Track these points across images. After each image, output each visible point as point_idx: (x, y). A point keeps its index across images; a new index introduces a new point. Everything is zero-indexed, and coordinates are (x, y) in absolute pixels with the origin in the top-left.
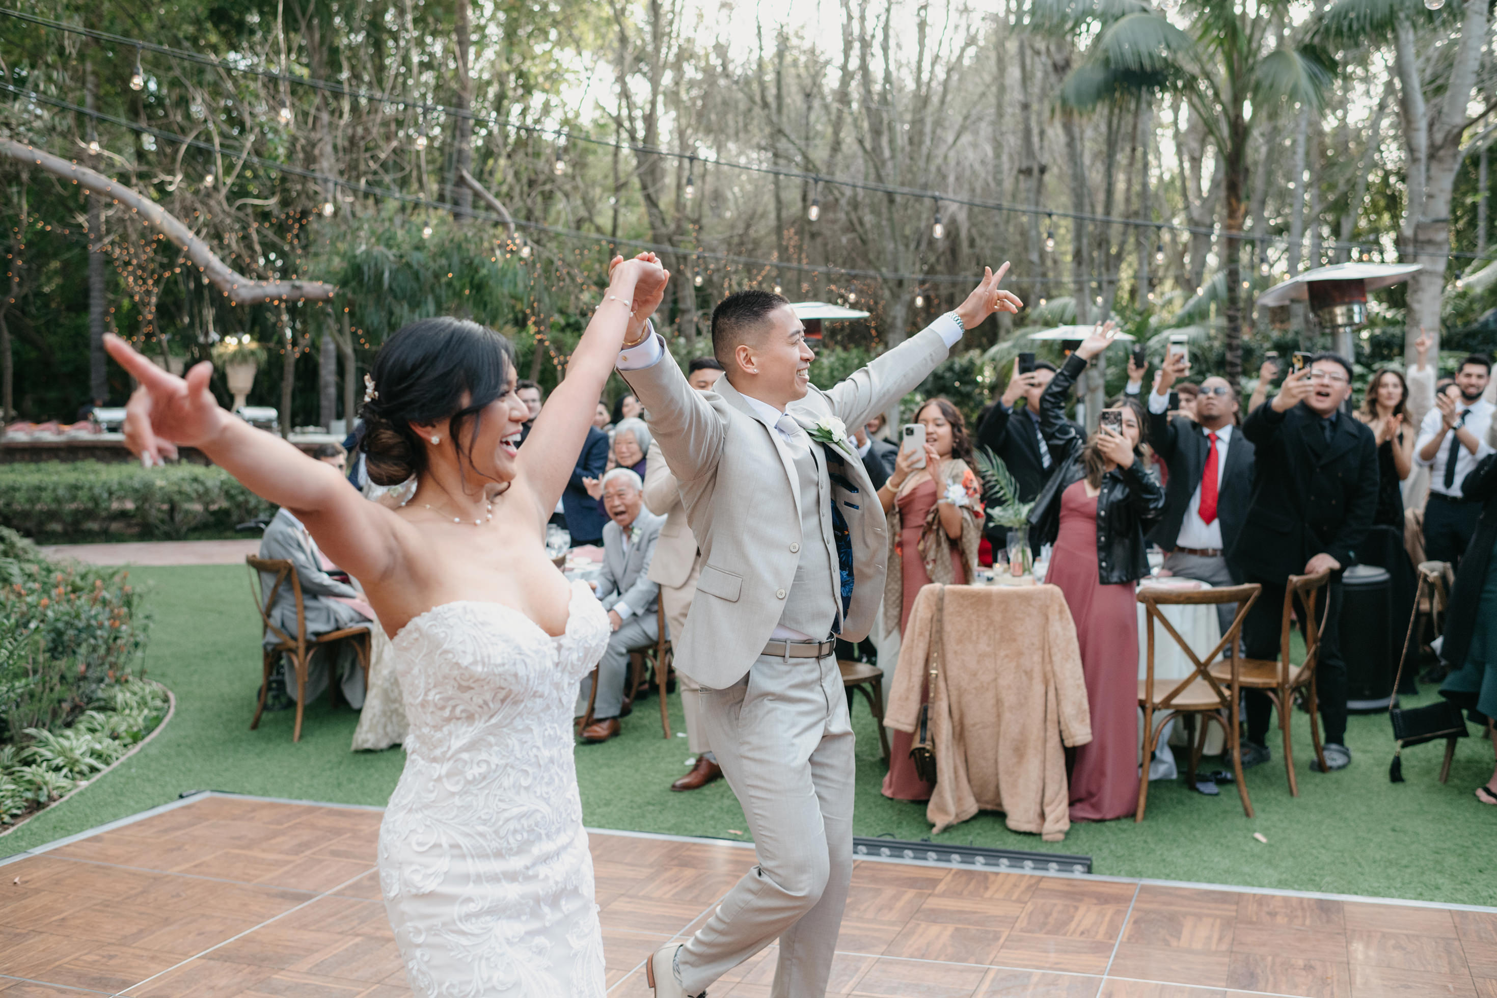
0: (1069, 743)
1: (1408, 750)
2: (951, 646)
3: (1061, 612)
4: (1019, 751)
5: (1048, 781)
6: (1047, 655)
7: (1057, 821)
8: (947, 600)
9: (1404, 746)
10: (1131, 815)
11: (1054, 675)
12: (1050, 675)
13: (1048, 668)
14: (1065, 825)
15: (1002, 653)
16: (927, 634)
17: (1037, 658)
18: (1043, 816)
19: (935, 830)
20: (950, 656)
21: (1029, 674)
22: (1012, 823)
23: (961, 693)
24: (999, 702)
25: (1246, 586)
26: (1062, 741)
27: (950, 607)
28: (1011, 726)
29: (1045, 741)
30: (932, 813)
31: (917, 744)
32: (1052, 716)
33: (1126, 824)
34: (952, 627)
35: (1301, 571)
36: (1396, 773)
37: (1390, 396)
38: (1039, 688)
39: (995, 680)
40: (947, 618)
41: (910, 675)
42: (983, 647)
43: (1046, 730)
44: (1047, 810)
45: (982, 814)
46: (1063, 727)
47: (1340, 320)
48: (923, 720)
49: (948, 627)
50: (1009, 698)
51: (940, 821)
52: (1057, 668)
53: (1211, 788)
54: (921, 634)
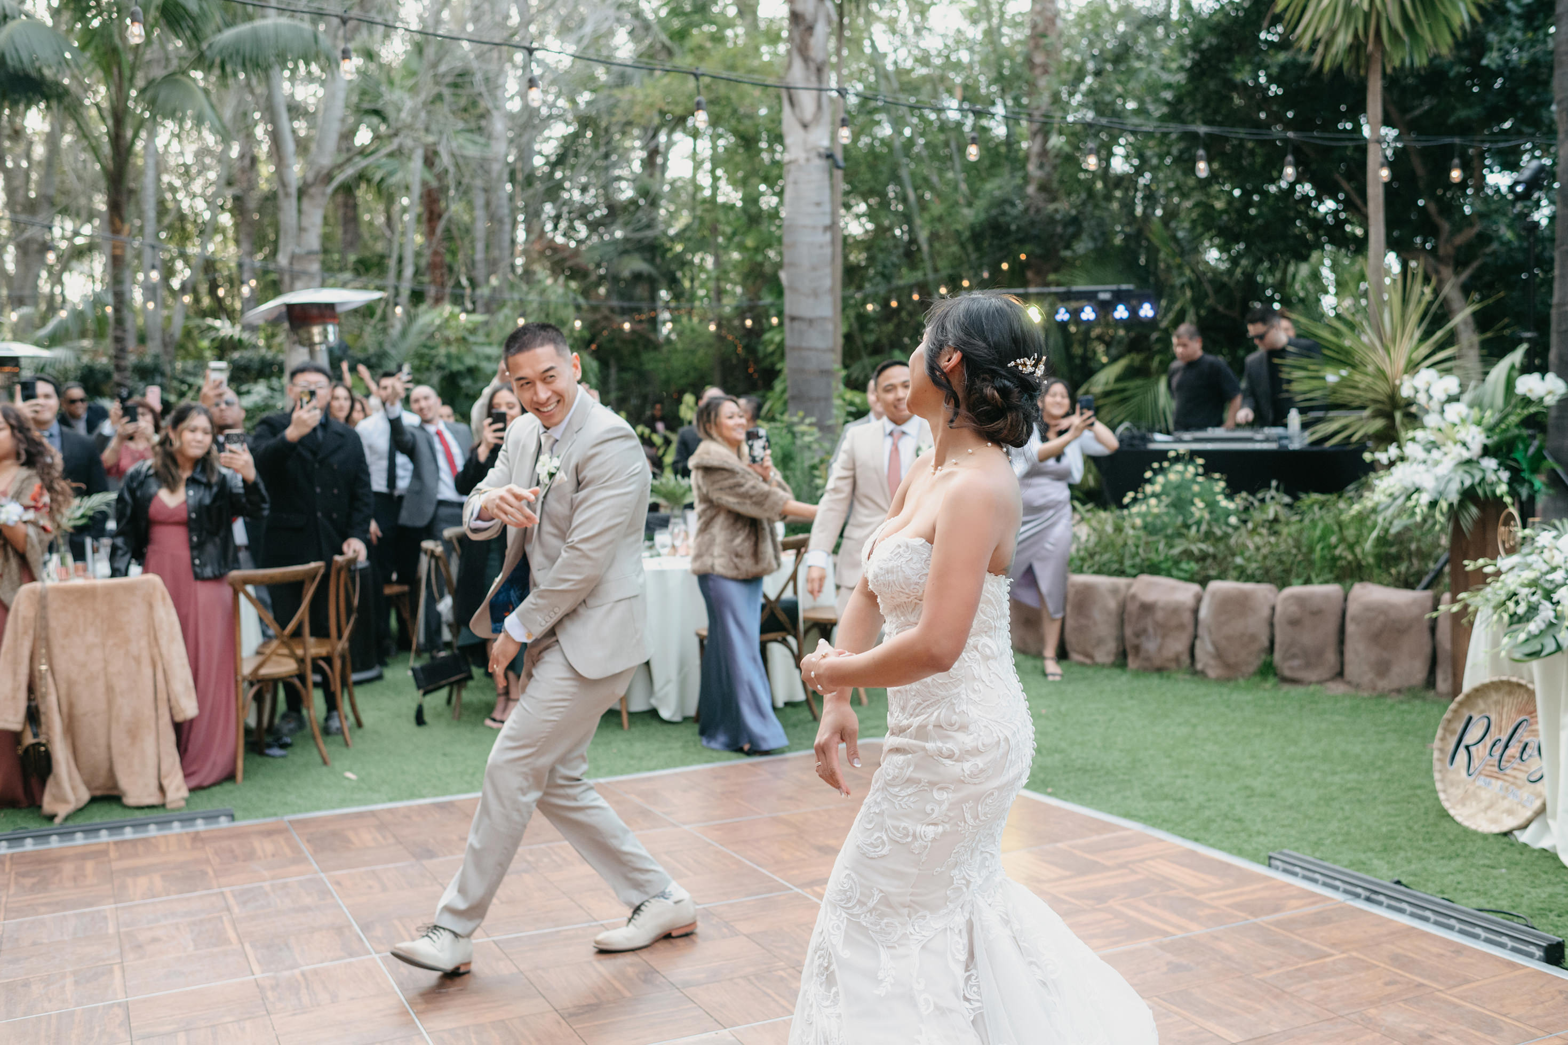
0: (179, 718)
1: (429, 698)
2: (57, 641)
3: (164, 599)
4: (133, 734)
5: (163, 755)
6: (154, 640)
7: (178, 789)
8: (50, 597)
9: (425, 694)
10: (230, 777)
11: (161, 655)
12: (157, 658)
13: (156, 651)
14: (184, 793)
15: (110, 642)
16: (31, 632)
17: (144, 643)
18: (162, 789)
19: (57, 821)
20: (56, 651)
21: (138, 660)
22: (130, 800)
23: (71, 684)
24: (110, 689)
25: (313, 565)
26: (172, 717)
27: (54, 604)
28: (125, 707)
29: (157, 718)
30: (48, 804)
31: (29, 740)
32: (162, 696)
33: (228, 786)
34: (57, 623)
35: (341, 553)
36: (420, 719)
37: (341, 409)
38: (147, 671)
39: (105, 668)
40: (51, 614)
41: (15, 673)
42: (91, 637)
43: (156, 709)
44: (165, 783)
45: (94, 800)
46: (173, 703)
47: (317, 339)
48: (33, 716)
49: (53, 623)
50: (121, 684)
51: (62, 811)
52: (164, 651)
53: (276, 751)
54: (25, 632)
